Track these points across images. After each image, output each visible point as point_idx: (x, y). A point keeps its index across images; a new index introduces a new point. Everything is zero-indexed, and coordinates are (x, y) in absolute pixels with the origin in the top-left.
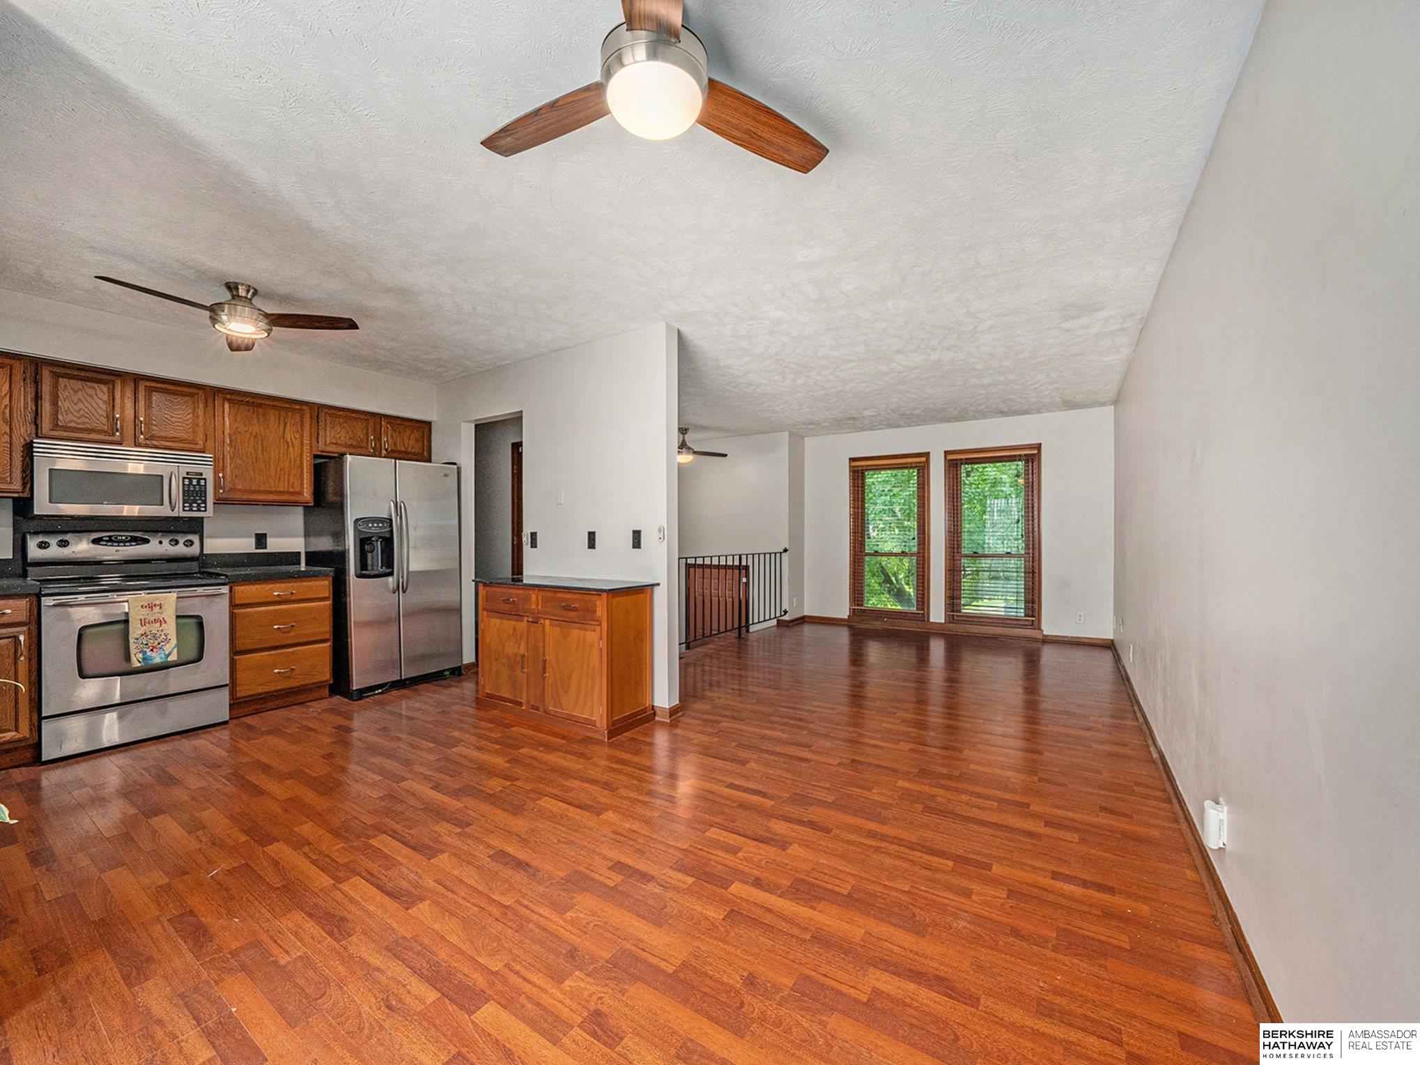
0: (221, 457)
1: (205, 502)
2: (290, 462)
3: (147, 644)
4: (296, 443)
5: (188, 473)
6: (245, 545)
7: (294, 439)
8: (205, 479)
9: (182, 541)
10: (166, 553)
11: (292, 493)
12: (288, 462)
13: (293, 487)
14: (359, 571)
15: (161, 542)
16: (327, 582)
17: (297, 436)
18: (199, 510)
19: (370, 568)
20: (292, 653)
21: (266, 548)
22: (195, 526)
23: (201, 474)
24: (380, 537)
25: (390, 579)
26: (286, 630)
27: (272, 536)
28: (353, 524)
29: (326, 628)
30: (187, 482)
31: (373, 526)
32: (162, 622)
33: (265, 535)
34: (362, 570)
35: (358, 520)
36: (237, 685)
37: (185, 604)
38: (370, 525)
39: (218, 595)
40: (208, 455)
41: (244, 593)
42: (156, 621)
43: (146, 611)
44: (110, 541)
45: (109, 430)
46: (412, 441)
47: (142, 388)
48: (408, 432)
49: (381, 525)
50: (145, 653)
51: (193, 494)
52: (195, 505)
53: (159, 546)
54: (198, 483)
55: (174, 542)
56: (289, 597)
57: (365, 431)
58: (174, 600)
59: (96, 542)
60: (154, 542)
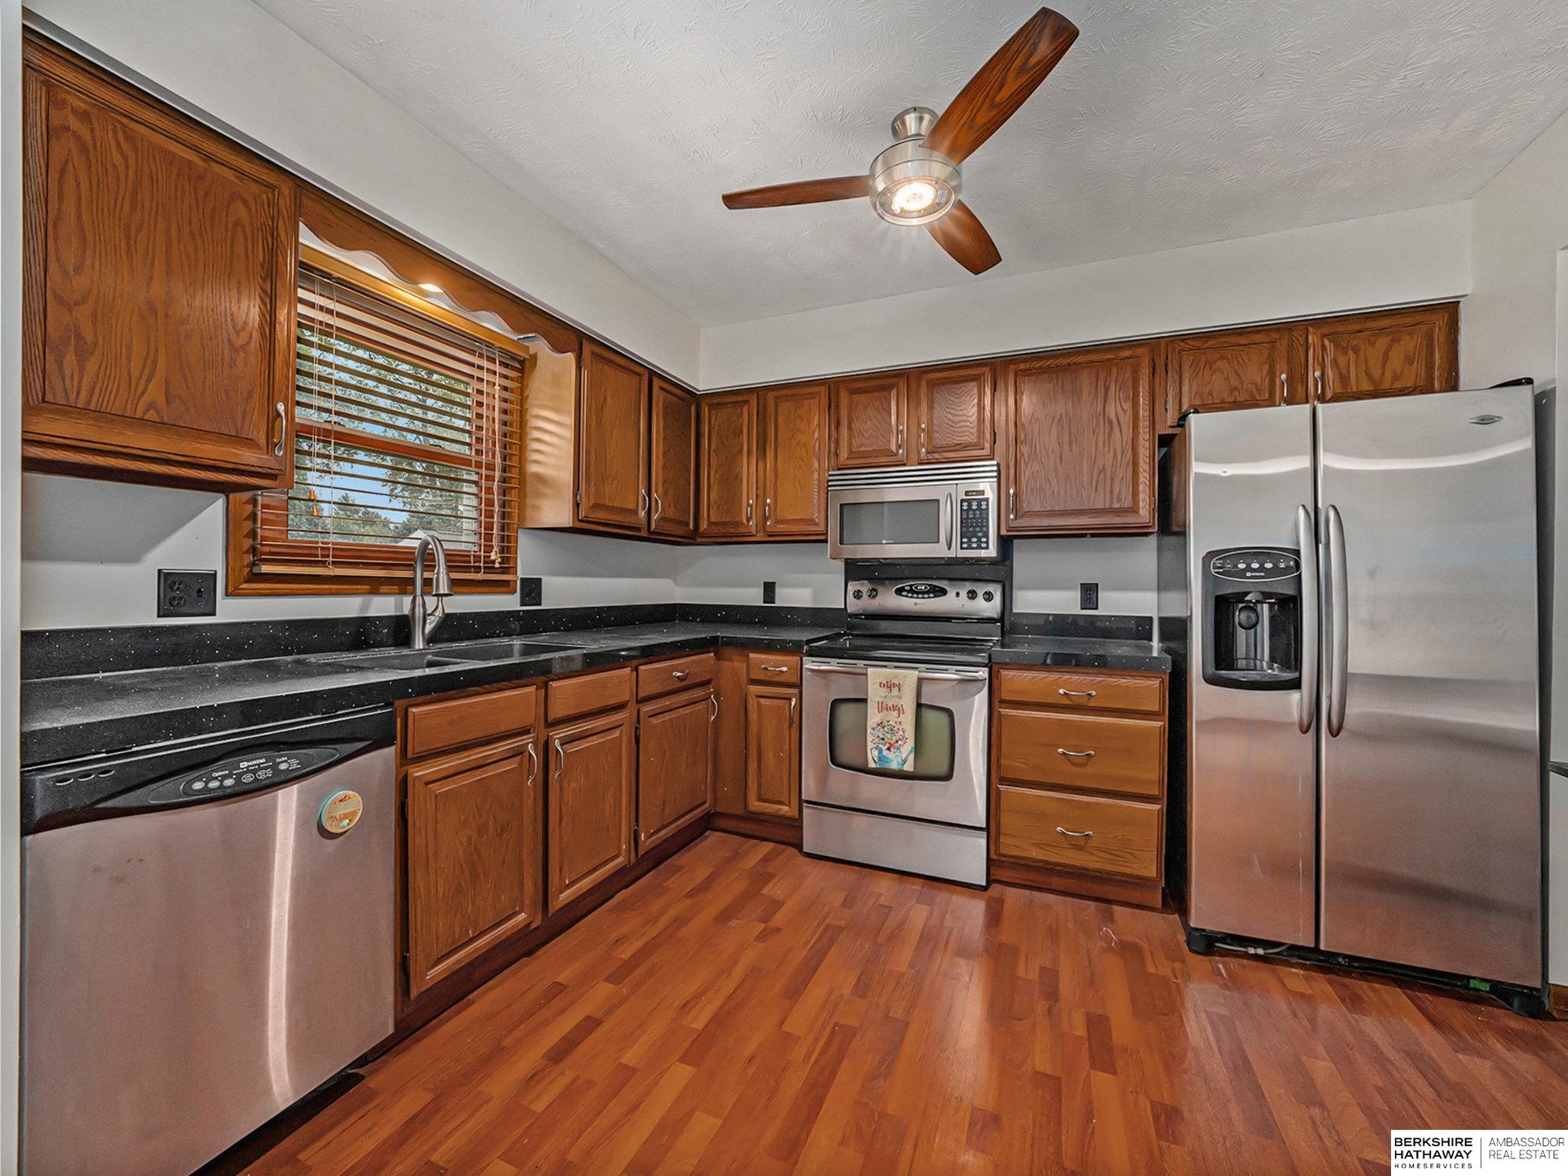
0: (1012, 463)
1: (986, 535)
2: (1115, 456)
3: (883, 739)
4: (1126, 420)
5: (967, 493)
6: (1066, 602)
7: (1121, 414)
8: (987, 500)
9: (980, 592)
10: (963, 609)
11: (1118, 512)
12: (1111, 455)
13: (1119, 500)
14: (1211, 670)
15: (958, 594)
16: (1155, 683)
17: (1127, 406)
18: (979, 547)
19: (1242, 663)
20: (1088, 804)
21: (1095, 608)
22: (1000, 572)
23: (982, 493)
24: (1267, 595)
25: (1295, 696)
26: (1078, 761)
27: (1105, 589)
28: (1199, 563)
29: (1152, 773)
30: (965, 505)
31: (1249, 568)
32: (898, 709)
34: (1218, 668)
35: (1211, 554)
36: (998, 833)
37: (925, 688)
38: (1242, 566)
39: (975, 680)
40: (995, 462)
41: (1016, 680)
42: (894, 708)
43: (884, 691)
44: (911, 591)
45: (894, 448)
46: (1396, 360)
47: (924, 383)
48: (1382, 343)
49: (1269, 565)
50: (880, 751)
51: (972, 522)
52: (974, 540)
53: (954, 601)
54: (979, 505)
55: (972, 595)
56: (1084, 701)
57: (1266, 368)
58: (915, 680)
59: (899, 592)
60: (951, 594)
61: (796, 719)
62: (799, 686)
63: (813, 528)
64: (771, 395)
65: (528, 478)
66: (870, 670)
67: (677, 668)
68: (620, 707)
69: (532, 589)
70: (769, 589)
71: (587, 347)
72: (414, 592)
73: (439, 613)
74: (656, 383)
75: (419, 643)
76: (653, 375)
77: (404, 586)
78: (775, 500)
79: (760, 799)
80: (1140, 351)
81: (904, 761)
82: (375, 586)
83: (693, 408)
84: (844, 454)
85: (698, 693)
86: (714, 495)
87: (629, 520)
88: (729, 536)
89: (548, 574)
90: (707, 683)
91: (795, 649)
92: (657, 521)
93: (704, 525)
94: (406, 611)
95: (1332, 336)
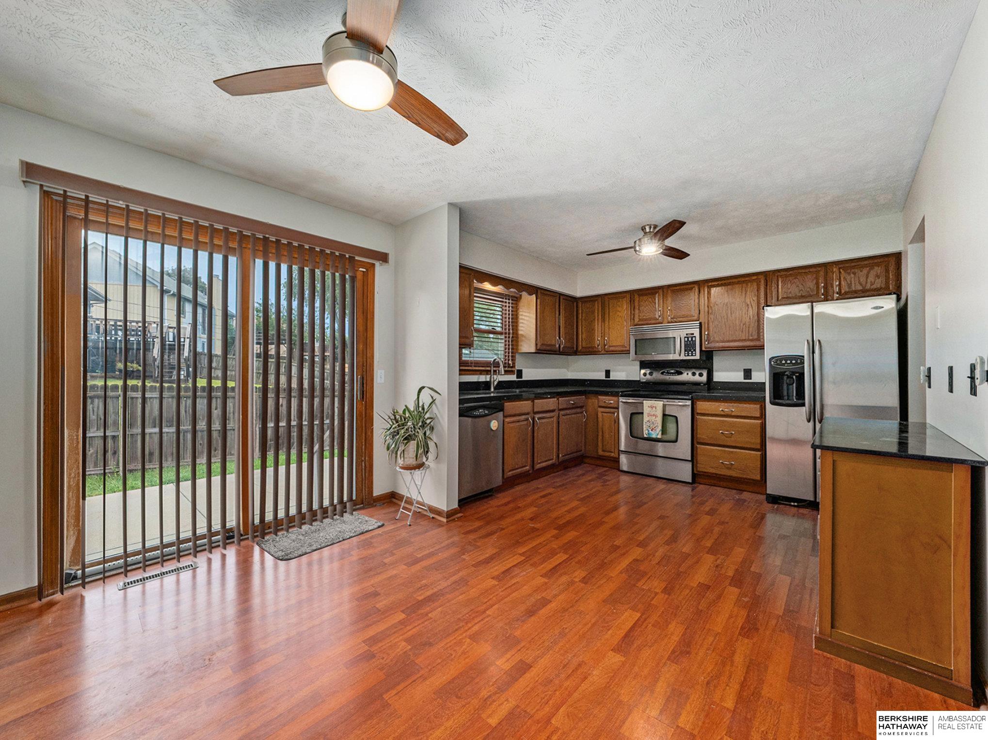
0: (706, 322)
1: (695, 350)
2: (750, 318)
3: (649, 426)
4: (754, 304)
5: (687, 334)
6: (737, 377)
7: (752, 302)
8: (695, 337)
9: (697, 373)
10: (690, 380)
11: (751, 340)
12: (748, 318)
13: (752, 336)
14: (772, 399)
15: (688, 374)
16: (758, 406)
17: (755, 299)
18: (692, 355)
19: (786, 398)
20: (732, 452)
21: (751, 379)
22: (705, 365)
23: (693, 334)
25: (802, 409)
26: (727, 436)
27: (754, 371)
28: (768, 361)
29: (757, 440)
30: (686, 339)
31: (786, 363)
32: (656, 416)
33: (751, 370)
34: (775, 398)
35: (773, 358)
36: (697, 463)
37: (667, 408)
38: (784, 362)
39: (686, 405)
40: (698, 322)
41: (702, 406)
42: (654, 415)
43: (649, 409)
44: (668, 373)
45: (657, 317)
46: (871, 278)
47: (669, 292)
48: (865, 271)
49: (794, 362)
50: (649, 431)
51: (689, 346)
52: (690, 352)
53: (687, 376)
54: (692, 339)
55: (694, 374)
56: (730, 413)
57: (815, 281)
58: (662, 404)
59: (662, 373)
60: (685, 374)
61: (617, 421)
62: (618, 408)
63: (624, 349)
64: (606, 297)
65: (519, 336)
66: (644, 402)
67: (572, 400)
68: (553, 411)
69: (520, 373)
70: (608, 373)
71: (539, 291)
72: (491, 374)
73: (497, 380)
74: (561, 297)
75: (492, 390)
76: (561, 295)
77: (488, 372)
78: (609, 338)
79: (603, 451)
80: (760, 277)
81: (658, 434)
82: (481, 372)
83: (575, 303)
84: (637, 320)
85: (578, 410)
86: (584, 336)
87: (553, 348)
88: (591, 351)
89: (525, 368)
90: (582, 407)
91: (616, 394)
92: (563, 347)
93: (580, 348)
94: (488, 380)
95: (845, 269)
